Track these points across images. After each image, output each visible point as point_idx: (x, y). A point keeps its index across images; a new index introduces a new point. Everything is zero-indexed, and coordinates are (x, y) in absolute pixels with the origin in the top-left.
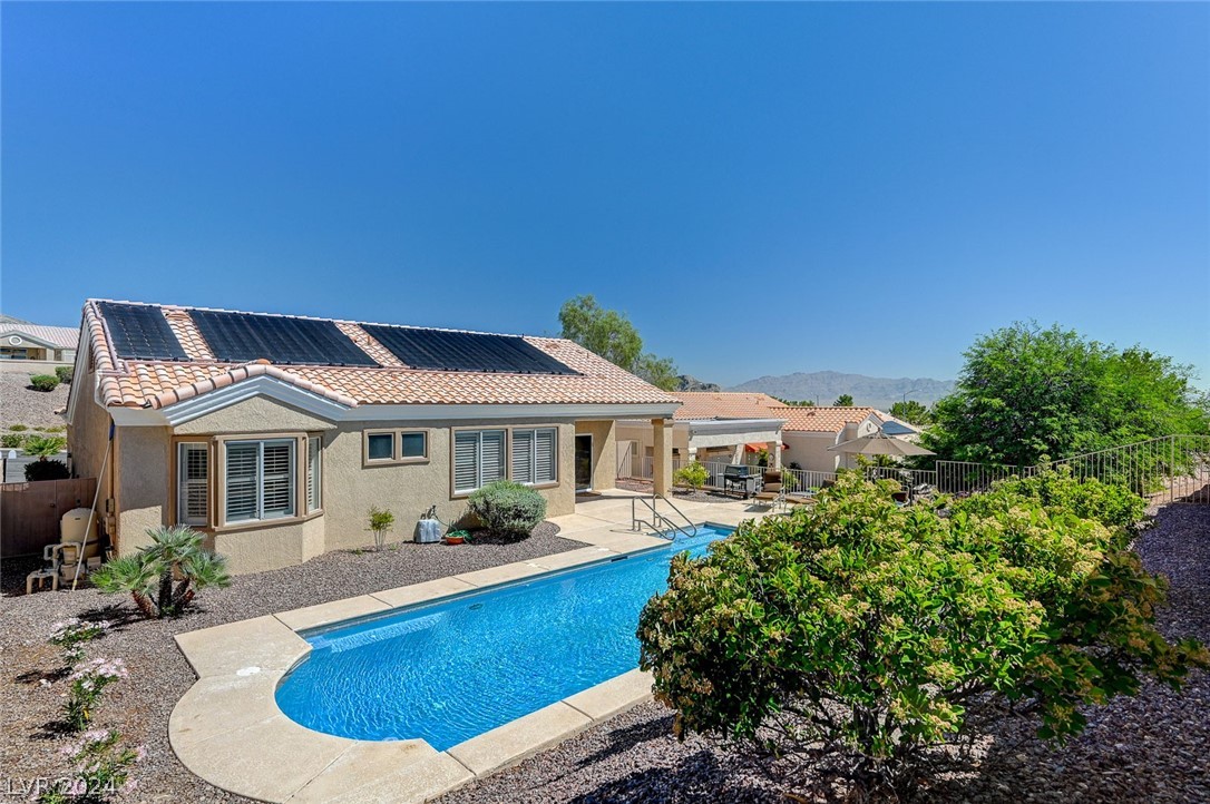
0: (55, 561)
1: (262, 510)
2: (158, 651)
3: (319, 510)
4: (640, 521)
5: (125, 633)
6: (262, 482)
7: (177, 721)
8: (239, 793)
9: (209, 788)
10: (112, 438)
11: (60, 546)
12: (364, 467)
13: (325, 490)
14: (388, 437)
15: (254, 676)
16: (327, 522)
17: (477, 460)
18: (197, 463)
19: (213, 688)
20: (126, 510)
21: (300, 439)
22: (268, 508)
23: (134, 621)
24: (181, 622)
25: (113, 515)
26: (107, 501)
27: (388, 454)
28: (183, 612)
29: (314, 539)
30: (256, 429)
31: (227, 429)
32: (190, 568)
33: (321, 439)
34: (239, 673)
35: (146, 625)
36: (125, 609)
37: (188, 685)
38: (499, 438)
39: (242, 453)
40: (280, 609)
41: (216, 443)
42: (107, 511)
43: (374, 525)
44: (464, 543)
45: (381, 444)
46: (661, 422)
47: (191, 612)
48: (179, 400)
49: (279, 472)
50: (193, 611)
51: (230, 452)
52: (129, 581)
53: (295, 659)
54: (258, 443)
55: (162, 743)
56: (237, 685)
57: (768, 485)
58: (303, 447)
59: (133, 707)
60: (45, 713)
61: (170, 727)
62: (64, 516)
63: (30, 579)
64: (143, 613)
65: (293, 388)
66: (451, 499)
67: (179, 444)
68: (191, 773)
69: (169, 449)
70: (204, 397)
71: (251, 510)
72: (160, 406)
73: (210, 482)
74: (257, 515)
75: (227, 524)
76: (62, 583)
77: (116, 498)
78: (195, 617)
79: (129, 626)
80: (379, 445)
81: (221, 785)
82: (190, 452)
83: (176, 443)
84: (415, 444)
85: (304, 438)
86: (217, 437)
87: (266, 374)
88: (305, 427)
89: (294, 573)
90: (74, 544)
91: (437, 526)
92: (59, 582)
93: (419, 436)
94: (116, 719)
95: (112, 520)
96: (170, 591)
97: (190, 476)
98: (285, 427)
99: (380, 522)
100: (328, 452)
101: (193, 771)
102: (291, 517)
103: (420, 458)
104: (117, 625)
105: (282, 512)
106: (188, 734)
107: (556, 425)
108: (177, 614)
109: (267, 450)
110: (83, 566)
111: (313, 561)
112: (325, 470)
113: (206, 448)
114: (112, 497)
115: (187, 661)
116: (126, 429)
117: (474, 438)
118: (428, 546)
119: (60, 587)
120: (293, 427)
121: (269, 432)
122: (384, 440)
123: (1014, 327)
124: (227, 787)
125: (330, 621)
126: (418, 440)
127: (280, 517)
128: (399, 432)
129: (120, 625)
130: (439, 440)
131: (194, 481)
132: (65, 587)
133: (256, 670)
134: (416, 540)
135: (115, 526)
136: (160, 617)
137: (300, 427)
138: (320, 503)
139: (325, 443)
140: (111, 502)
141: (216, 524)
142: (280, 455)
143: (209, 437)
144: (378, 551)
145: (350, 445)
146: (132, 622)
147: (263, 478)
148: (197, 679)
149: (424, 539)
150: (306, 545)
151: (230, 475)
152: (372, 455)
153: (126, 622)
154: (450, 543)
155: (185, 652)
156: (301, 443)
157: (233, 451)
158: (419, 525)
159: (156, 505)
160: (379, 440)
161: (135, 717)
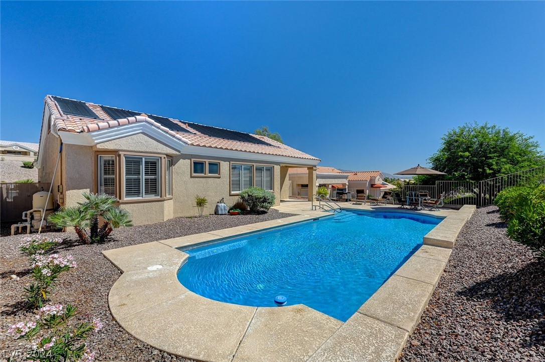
0: (29, 219)
1: (144, 193)
2: (93, 259)
3: (171, 196)
4: (315, 206)
5: (70, 251)
6: (144, 179)
7: (114, 300)
8: (184, 355)
9: (156, 352)
10: (61, 151)
11: (31, 211)
12: (191, 177)
13: (174, 187)
14: (202, 164)
15: (160, 270)
16: (175, 203)
17: (241, 178)
18: (110, 167)
19: (135, 278)
20: (69, 190)
21: (163, 158)
22: (147, 193)
23: (76, 245)
24: (105, 246)
25: (62, 193)
26: (59, 186)
27: (202, 172)
28: (105, 241)
29: (169, 210)
30: (140, 150)
31: (125, 149)
32: (109, 215)
33: (172, 160)
34: (149, 268)
35: (84, 247)
36: (70, 240)
37: (116, 277)
38: (250, 169)
39: (133, 163)
40: (161, 239)
41: (119, 156)
42: (59, 191)
43: (198, 204)
44: (239, 214)
45: (199, 167)
46: (312, 168)
47: (109, 241)
48: (99, 129)
49: (152, 174)
50: (111, 241)
51: (127, 161)
52: (73, 220)
53: (182, 260)
54: (142, 158)
55: (105, 315)
56: (151, 275)
57: (359, 195)
58: (165, 162)
59: (80, 290)
60: (12, 297)
61: (109, 303)
62: (34, 195)
63: (13, 227)
64: (82, 241)
65: (159, 130)
66: (230, 195)
67: (99, 156)
68: (135, 338)
69: (93, 159)
70: (113, 129)
71: (138, 193)
72: (89, 131)
73: (116, 176)
74: (141, 195)
75: (126, 199)
76: (33, 230)
77: (64, 184)
78: (112, 243)
79: (73, 248)
80: (198, 167)
81: (166, 348)
82: (105, 161)
83: (97, 155)
84: (215, 168)
85: (165, 158)
86: (120, 153)
87: (146, 121)
88: (165, 152)
89: (162, 225)
90: (39, 209)
91: (225, 207)
92: (31, 230)
93: (216, 164)
94: (68, 299)
95: (61, 196)
96: (97, 229)
97: (105, 174)
98: (155, 151)
99: (201, 203)
100: (175, 168)
101: (137, 337)
102: (158, 197)
103: (217, 175)
104: (65, 247)
105: (154, 195)
106: (125, 308)
107: (273, 165)
108: (101, 241)
109: (146, 162)
110: (45, 221)
111: (169, 221)
112: (173, 177)
113: (114, 159)
114: (61, 184)
115: (112, 263)
116: (69, 145)
117: (240, 168)
118: (222, 216)
119: (31, 232)
120: (159, 151)
121: (147, 152)
122: (201, 165)
123: (465, 125)
124: (172, 351)
125: (192, 243)
126: (215, 167)
127: (152, 197)
128: (207, 161)
129: (68, 247)
130: (225, 167)
131: (108, 176)
132: (34, 232)
133: (160, 267)
134: (216, 213)
135: (63, 199)
136: (92, 243)
137: (163, 152)
138: (171, 192)
139: (173, 163)
140: (61, 187)
141: (120, 198)
142: (152, 166)
143: (116, 152)
144: (200, 217)
145: (184, 165)
146: (74, 246)
147: (144, 177)
148: (122, 273)
149: (220, 213)
150: (166, 212)
151: (127, 174)
152: (195, 172)
153: (71, 246)
154: (232, 214)
155: (111, 259)
156: (163, 160)
157: (129, 161)
158: (217, 206)
159: (86, 188)
160: (198, 165)
161: (82, 297)
